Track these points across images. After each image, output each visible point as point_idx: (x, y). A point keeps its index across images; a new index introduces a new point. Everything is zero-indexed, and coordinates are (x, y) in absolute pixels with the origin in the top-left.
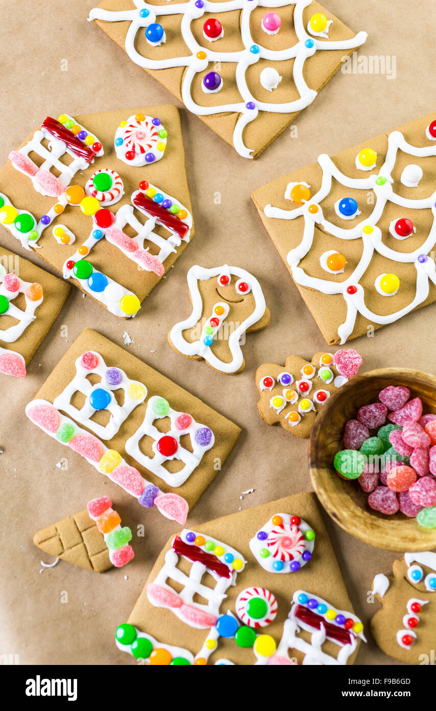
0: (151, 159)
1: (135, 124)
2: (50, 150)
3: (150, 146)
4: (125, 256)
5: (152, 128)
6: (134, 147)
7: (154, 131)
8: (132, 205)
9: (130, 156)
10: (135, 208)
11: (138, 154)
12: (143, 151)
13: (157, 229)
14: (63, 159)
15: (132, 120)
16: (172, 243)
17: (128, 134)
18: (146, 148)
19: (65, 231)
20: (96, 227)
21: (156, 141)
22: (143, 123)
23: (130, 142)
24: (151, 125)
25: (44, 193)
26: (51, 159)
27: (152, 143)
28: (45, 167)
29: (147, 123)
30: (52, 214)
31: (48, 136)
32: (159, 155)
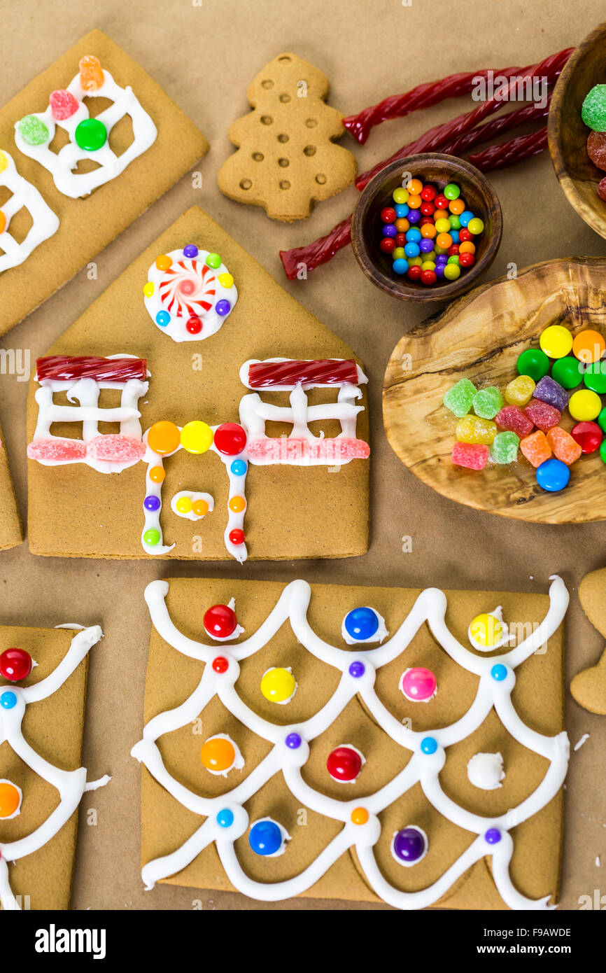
0: (224, 307)
1: (167, 277)
2: (77, 403)
3: (213, 292)
4: (299, 467)
5: (194, 264)
6: (191, 310)
7: (200, 267)
8: (251, 392)
9: (195, 325)
10: (257, 392)
11: (202, 316)
12: (206, 306)
13: (313, 398)
14: (105, 401)
15: (155, 275)
16: (348, 400)
17: (168, 300)
18: (208, 299)
19: (190, 498)
20: (228, 460)
21: (213, 279)
22: (175, 267)
23: (180, 309)
24: (188, 262)
25: (118, 469)
26: (90, 414)
27: (210, 286)
28: (90, 432)
29: (181, 264)
30: (152, 488)
31: (58, 386)
32: (231, 295)
